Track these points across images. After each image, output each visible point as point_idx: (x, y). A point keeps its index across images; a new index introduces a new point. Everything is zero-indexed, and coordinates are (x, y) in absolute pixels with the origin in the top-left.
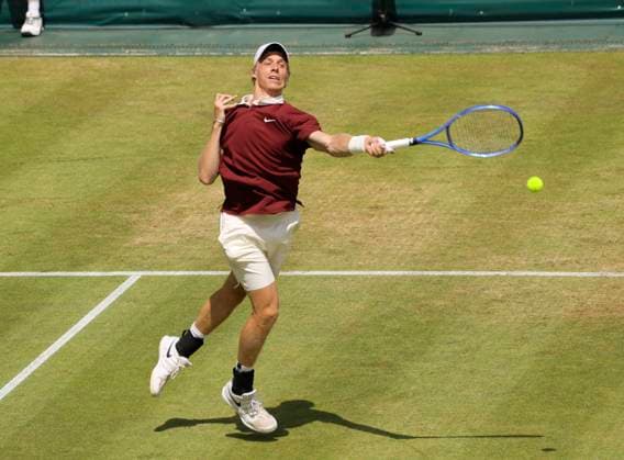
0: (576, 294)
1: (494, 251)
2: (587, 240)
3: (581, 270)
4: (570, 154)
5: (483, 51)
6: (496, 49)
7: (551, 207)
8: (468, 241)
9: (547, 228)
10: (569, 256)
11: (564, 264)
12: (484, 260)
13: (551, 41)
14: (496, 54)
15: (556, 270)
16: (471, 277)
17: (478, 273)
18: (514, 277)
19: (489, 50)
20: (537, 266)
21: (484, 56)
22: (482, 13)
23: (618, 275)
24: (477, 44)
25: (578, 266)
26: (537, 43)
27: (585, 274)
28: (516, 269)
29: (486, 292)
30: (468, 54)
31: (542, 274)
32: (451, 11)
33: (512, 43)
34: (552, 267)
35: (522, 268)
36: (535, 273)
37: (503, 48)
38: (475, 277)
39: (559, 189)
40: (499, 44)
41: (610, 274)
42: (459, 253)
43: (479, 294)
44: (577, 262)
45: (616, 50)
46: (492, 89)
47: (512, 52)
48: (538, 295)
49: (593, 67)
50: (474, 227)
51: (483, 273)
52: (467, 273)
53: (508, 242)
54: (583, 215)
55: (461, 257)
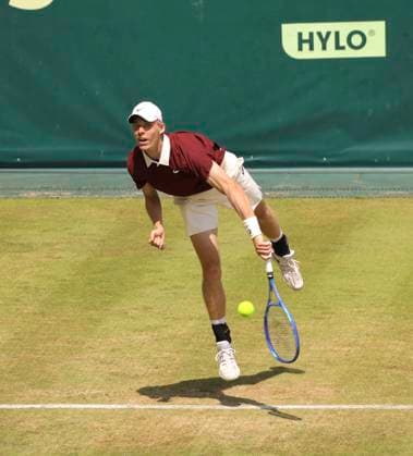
0: (105, 425)
1: (31, 385)
2: (117, 374)
3: (110, 402)
4: (101, 293)
5: (21, 195)
6: (33, 194)
7: (83, 343)
8: (6, 375)
9: (79, 362)
10: (99, 389)
11: (94, 396)
12: (21, 394)
13: (84, 187)
14: (32, 198)
15: (88, 402)
16: (8, 410)
17: (14, 406)
18: (47, 410)
20: (70, 399)
21: (21, 201)
22: (19, 160)
23: (144, 407)
24: (16, 189)
25: (108, 399)
26: (71, 190)
27: (113, 406)
28: (50, 401)
29: (22, 424)
30: (6, 198)
31: (74, 406)
33: (47, 189)
34: (83, 399)
36: (67, 406)
37: (39, 193)
38: (12, 410)
39: (91, 326)
40: (35, 189)
41: (136, 406)
43: (15, 426)
44: (107, 395)
46: (30, 232)
47: (47, 197)
48: (70, 427)
49: (121, 212)
50: (12, 362)
51: (19, 406)
53: (43, 377)
54: (113, 350)
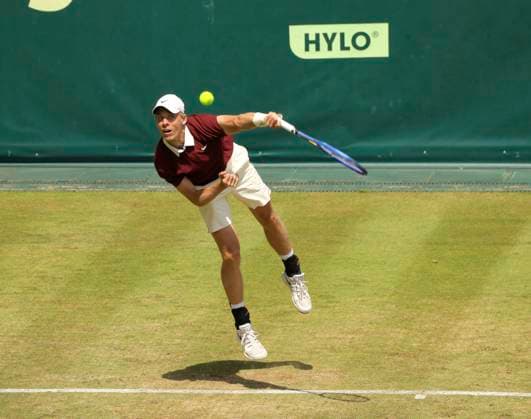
0: (119, 409)
1: (48, 370)
2: (130, 360)
3: (124, 387)
4: (116, 282)
5: (39, 188)
6: (51, 187)
7: (99, 330)
8: (24, 361)
9: (93, 349)
10: (113, 374)
11: (109, 381)
12: (38, 379)
13: (100, 181)
14: (50, 191)
15: (102, 387)
16: (25, 394)
17: (31, 391)
18: (63, 394)
19: (43, 188)
20: (86, 384)
21: (39, 194)
22: (37, 154)
23: (156, 391)
24: (34, 182)
25: (121, 383)
26: (87, 183)
27: (126, 391)
28: (66, 386)
29: (39, 407)
30: (25, 191)
31: (88, 390)
32: (9, 152)
33: (64, 182)
34: (98, 384)
35: (72, 386)
36: (83, 390)
37: (57, 186)
38: (29, 394)
39: (106, 314)
40: (53, 183)
41: (149, 391)
42: (14, 373)
43: (33, 409)
44: (120, 380)
45: (155, 190)
46: (47, 224)
47: (64, 190)
48: (85, 410)
49: (135, 205)
50: (29, 348)
51: (36, 391)
52: (23, 390)
53: (60, 362)
54: (127, 337)
55: (16, 376)
